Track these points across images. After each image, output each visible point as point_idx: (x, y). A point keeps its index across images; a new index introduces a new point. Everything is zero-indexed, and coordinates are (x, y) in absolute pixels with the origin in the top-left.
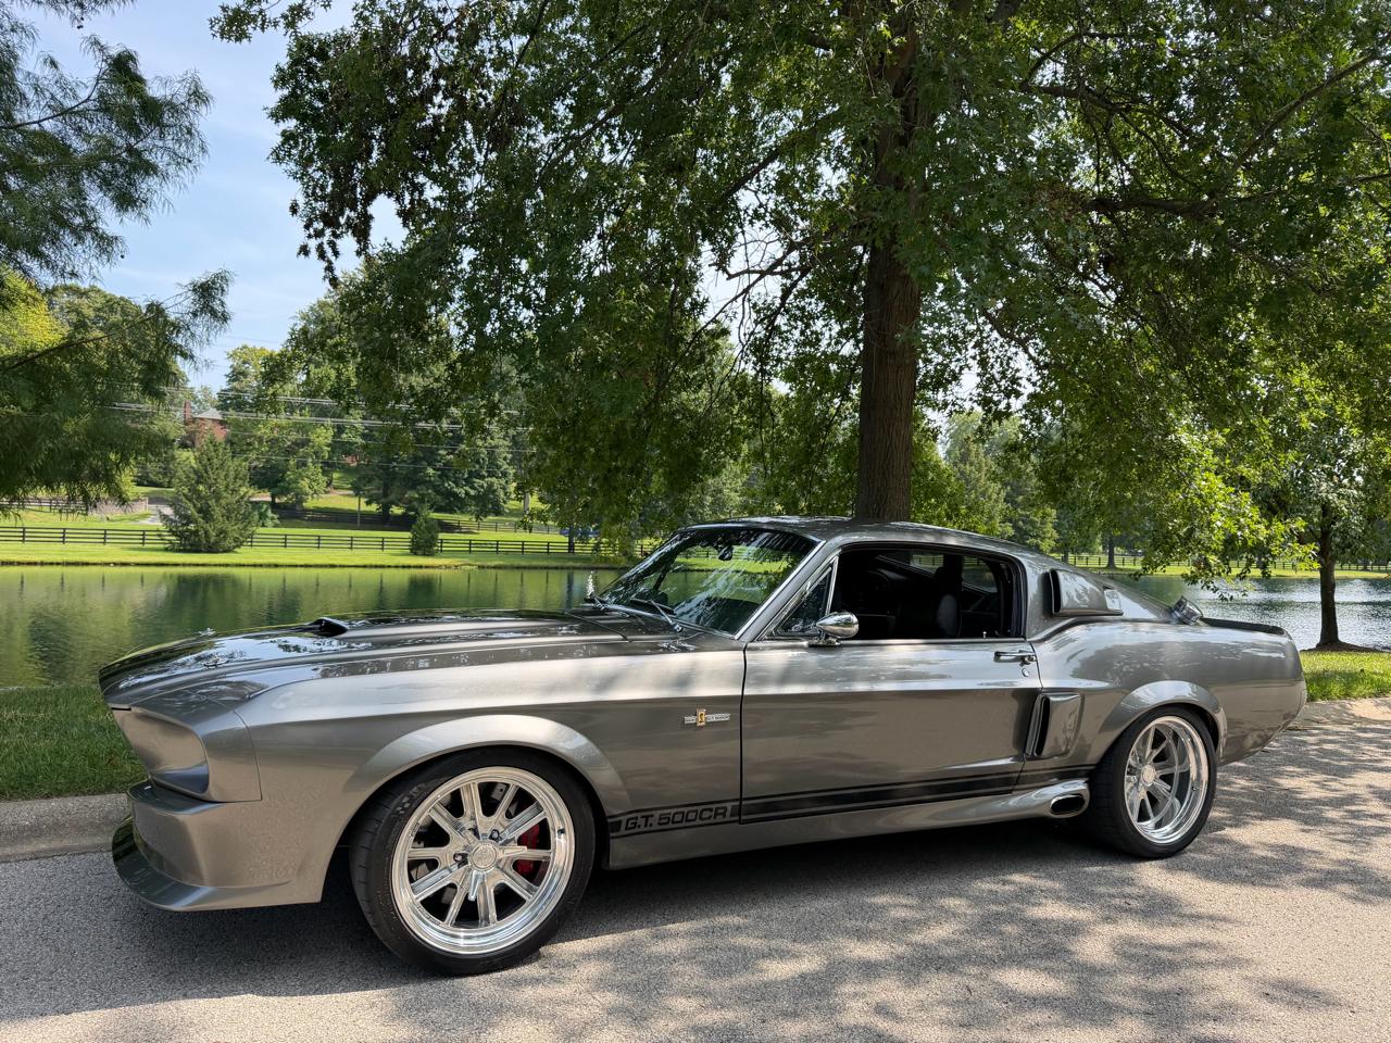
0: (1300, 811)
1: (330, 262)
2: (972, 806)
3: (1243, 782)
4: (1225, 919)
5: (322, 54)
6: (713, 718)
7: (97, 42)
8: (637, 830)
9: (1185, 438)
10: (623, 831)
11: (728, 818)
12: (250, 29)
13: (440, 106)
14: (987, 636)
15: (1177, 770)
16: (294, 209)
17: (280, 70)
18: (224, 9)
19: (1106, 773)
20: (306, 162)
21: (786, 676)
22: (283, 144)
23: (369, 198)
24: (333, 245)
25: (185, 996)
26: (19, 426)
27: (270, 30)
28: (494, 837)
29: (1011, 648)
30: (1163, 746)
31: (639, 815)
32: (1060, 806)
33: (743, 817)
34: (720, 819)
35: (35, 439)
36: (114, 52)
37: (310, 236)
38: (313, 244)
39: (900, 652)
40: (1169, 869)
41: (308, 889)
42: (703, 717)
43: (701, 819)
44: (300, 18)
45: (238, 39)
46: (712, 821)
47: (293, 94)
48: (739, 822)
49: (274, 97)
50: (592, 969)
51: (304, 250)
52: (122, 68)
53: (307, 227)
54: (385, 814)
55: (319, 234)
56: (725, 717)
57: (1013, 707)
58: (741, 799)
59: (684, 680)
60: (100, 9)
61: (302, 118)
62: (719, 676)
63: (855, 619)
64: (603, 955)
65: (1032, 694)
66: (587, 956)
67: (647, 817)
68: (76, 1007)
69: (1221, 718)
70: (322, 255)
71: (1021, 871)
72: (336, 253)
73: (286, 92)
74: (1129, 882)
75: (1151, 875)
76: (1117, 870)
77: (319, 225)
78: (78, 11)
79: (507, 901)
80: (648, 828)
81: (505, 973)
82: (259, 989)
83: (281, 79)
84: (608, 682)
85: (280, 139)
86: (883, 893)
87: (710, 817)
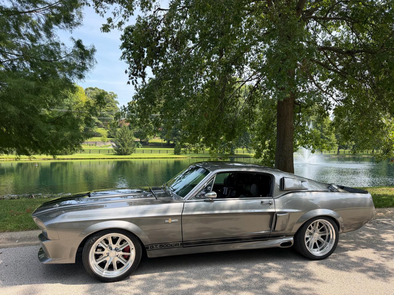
0: (379, 246)
1: (136, 85)
2: (254, 244)
4: (322, 281)
5: (132, 31)
6: (173, 221)
7: (73, 38)
8: (154, 249)
9: (384, 121)
10: (150, 249)
11: (179, 246)
12: (110, 29)
13: (162, 41)
14: (262, 197)
15: (327, 234)
16: (126, 72)
17: (122, 36)
18: (103, 25)
19: (299, 235)
20: (129, 59)
21: (195, 209)
22: (123, 55)
23: (144, 67)
24: (136, 81)
25: (46, 283)
26: (55, 135)
27: (115, 28)
28: (116, 250)
29: (266, 200)
30: (322, 227)
31: (154, 245)
32: (283, 244)
33: (184, 246)
34: (177, 246)
35: (58, 138)
36: (76, 40)
37: (130, 79)
38: (131, 81)
39: (231, 202)
40: (319, 264)
41: (73, 261)
42: (170, 220)
43: (172, 246)
44: (122, 25)
45: (107, 32)
46: (175, 247)
47: (125, 42)
48: (183, 247)
49: (121, 43)
50: (138, 283)
51: (129, 83)
52: (79, 44)
53: (129, 76)
54: (87, 244)
55: (132, 78)
56: (177, 220)
57: (269, 217)
58: (183, 241)
59: (166, 211)
60: (76, 28)
61: (127, 48)
62: (175, 209)
63: (216, 194)
64: (143, 279)
65: (272, 214)
66: (139, 279)
67: (156, 246)
68: (24, 284)
69: (340, 220)
70: (133, 84)
72: (137, 83)
73: (123, 42)
74: (302, 267)
75: (312, 266)
76: (301, 263)
77: (132, 76)
78: (71, 29)
79: (120, 265)
80: (157, 248)
81: (118, 282)
82: (62, 283)
83: (123, 38)
84: (144, 212)
85: (122, 54)
86: (228, 266)
87: (174, 246)
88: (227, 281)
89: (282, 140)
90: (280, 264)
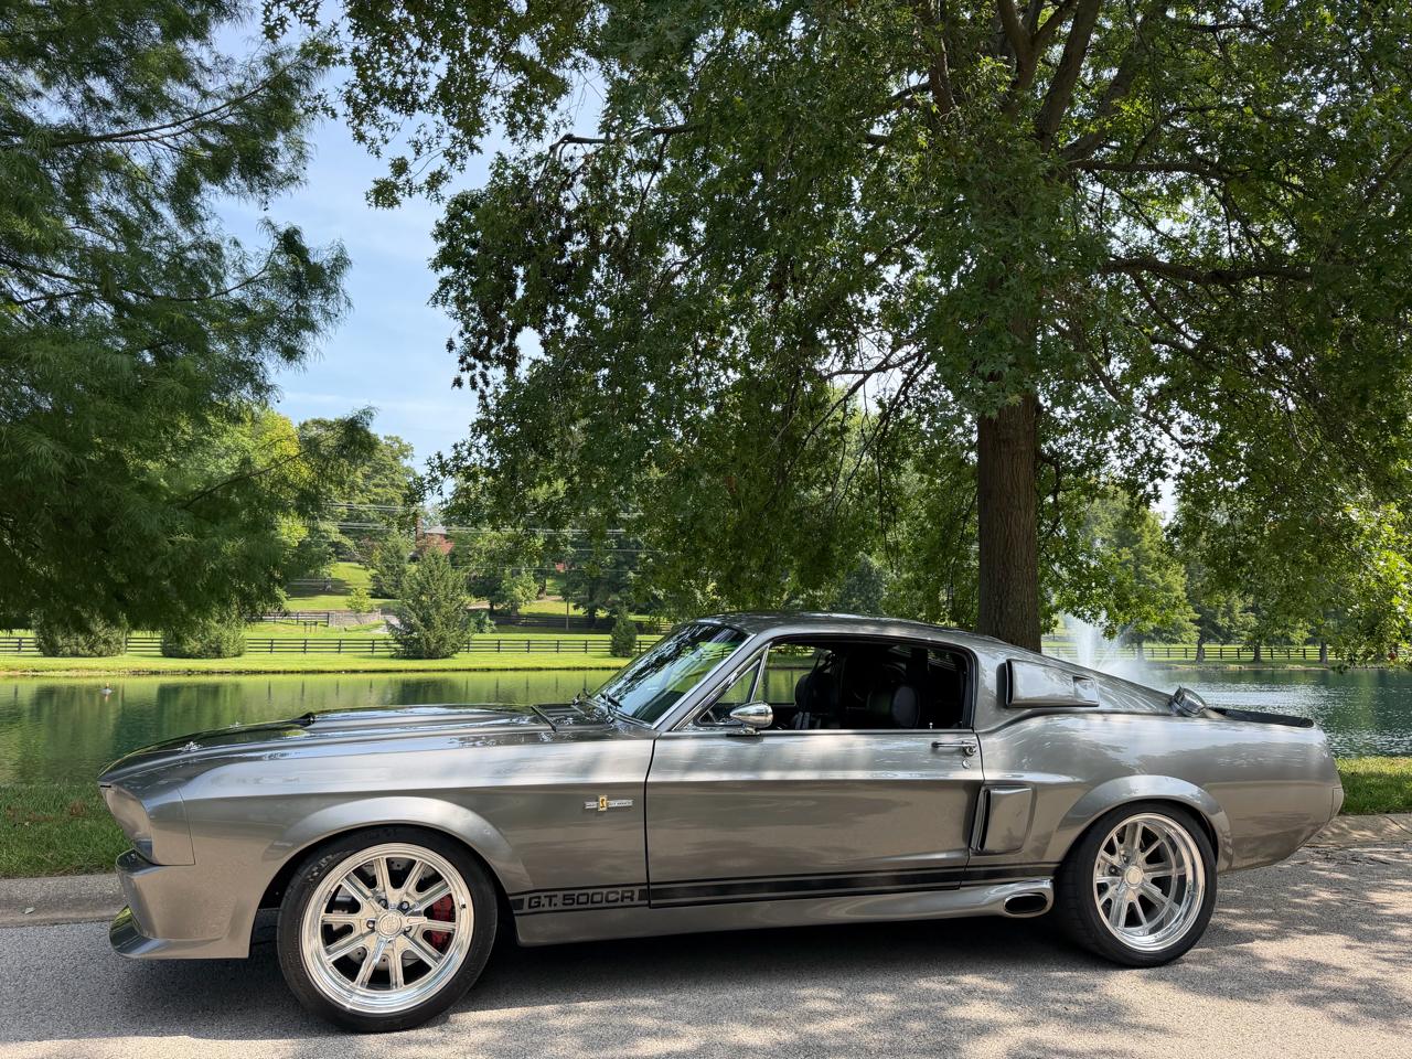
0: (1366, 927)
1: (482, 391)
2: (908, 900)
3: (1325, 895)
5: (473, 207)
6: (615, 804)
7: (269, 223)
8: (541, 909)
9: (1355, 514)
10: (526, 909)
11: (636, 902)
12: (398, 195)
13: (579, 243)
14: (934, 727)
15: (1174, 873)
16: (450, 346)
17: (439, 225)
18: (376, 182)
19: (1072, 870)
20: (461, 301)
21: (696, 763)
22: (441, 289)
23: (515, 330)
24: (483, 376)
25: (136, 1034)
26: (189, 550)
27: (416, 195)
28: (403, 908)
29: (949, 739)
30: (1154, 847)
31: (542, 894)
32: (1015, 904)
33: (653, 902)
34: (627, 902)
35: (201, 560)
36: (282, 230)
37: (463, 370)
38: (466, 377)
39: (825, 743)
41: (240, 950)
42: (604, 802)
43: (607, 901)
44: (440, 182)
45: (391, 205)
46: (619, 903)
47: (450, 245)
48: (649, 905)
49: (434, 248)
50: (481, 1036)
51: (458, 382)
52: (290, 242)
53: (461, 361)
54: (297, 881)
55: (471, 367)
56: (627, 803)
57: (960, 799)
58: (648, 883)
59: (589, 766)
60: (280, 192)
61: (457, 266)
62: (622, 762)
63: (770, 710)
64: (501, 1024)
65: (974, 787)
66: (485, 1025)
67: (550, 897)
68: (51, 1036)
70: (474, 385)
71: (975, 971)
72: (487, 384)
73: (444, 244)
74: (1092, 988)
75: (1123, 985)
76: (1085, 977)
77: (471, 360)
78: (264, 196)
79: (415, 970)
80: (553, 908)
81: (405, 1033)
82: (196, 1034)
83: (442, 232)
84: (513, 767)
85: (438, 285)
86: (813, 986)
87: (616, 900)
88: (811, 1028)
89: (1000, 580)
90: (1005, 980)
